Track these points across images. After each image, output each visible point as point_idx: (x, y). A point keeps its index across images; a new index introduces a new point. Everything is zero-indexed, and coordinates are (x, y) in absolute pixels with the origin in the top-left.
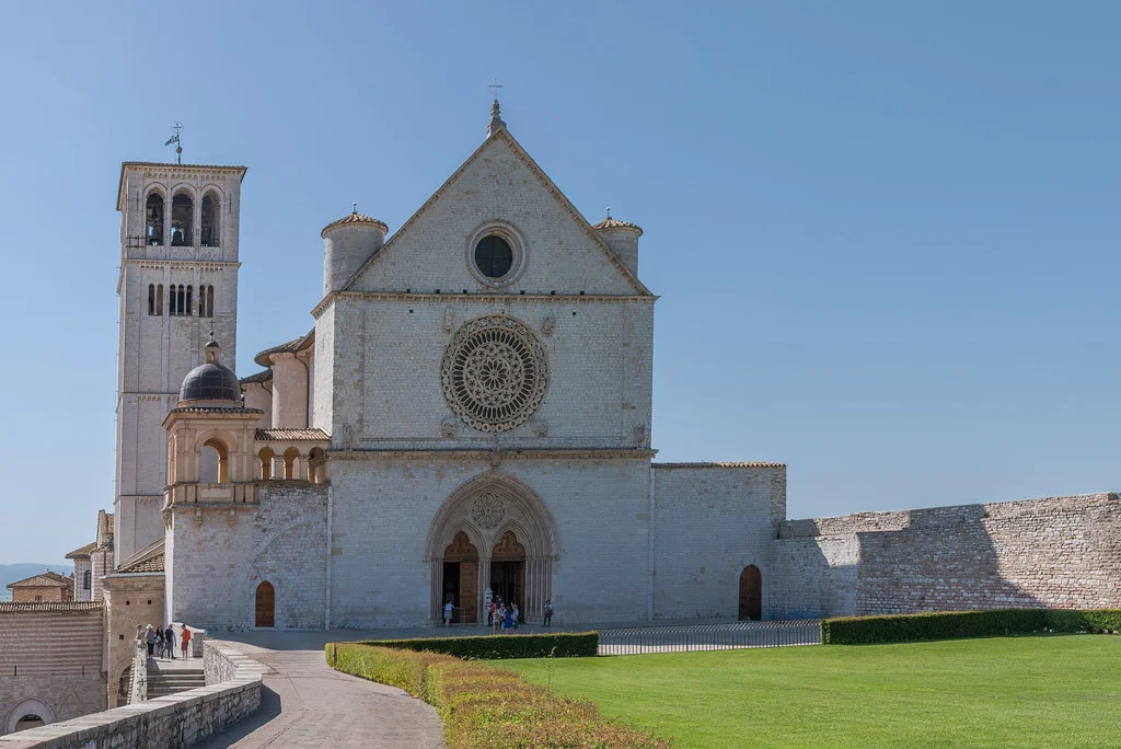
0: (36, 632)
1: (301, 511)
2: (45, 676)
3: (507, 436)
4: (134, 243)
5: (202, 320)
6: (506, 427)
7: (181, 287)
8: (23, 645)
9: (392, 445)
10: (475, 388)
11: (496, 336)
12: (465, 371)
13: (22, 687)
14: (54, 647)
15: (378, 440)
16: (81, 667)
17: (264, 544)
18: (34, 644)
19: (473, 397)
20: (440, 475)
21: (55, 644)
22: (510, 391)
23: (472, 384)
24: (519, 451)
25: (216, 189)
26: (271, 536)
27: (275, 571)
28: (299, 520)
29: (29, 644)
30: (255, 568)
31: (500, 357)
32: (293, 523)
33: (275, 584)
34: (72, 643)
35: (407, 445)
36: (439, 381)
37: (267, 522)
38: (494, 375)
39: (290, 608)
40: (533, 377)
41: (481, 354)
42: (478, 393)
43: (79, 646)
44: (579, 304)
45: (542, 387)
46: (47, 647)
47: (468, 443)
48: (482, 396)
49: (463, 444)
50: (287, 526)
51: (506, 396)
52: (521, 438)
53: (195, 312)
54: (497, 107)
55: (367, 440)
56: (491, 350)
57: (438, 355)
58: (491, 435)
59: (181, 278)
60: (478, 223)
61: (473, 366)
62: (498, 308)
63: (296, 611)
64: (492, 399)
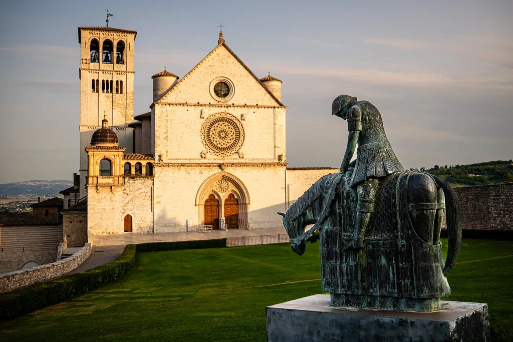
0: (33, 233)
1: (142, 187)
2: (37, 251)
3: (228, 158)
4: (84, 61)
5: (117, 95)
6: (228, 154)
7: (107, 81)
8: (27, 238)
9: (181, 162)
10: (215, 140)
11: (223, 120)
12: (211, 133)
13: (26, 256)
14: (42, 239)
15: (175, 159)
16: (55, 247)
17: (127, 200)
18: (32, 238)
19: (215, 143)
20: (201, 173)
21: (42, 238)
22: (229, 141)
23: (214, 138)
24: (233, 164)
25: (123, 40)
26: (130, 197)
27: (132, 210)
28: (142, 191)
29: (30, 238)
30: (123, 209)
31: (225, 128)
32: (140, 191)
33: (132, 215)
34: (51, 237)
35: (187, 162)
36: (200, 137)
37: (128, 191)
38: (223, 135)
39: (138, 225)
40: (239, 135)
41: (217, 127)
42: (216, 141)
43: (54, 238)
44: (256, 108)
45: (242, 140)
46: (38, 239)
47: (213, 161)
48: (218, 143)
49: (210, 162)
50: (137, 193)
51: (228, 143)
52: (234, 159)
53: (114, 91)
54: (221, 34)
55: (170, 159)
56: (221, 125)
57: (199, 127)
58: (222, 157)
59: (107, 77)
60: (215, 77)
61: (214, 131)
62: (223, 109)
63: (142, 226)
64: (222, 144)
